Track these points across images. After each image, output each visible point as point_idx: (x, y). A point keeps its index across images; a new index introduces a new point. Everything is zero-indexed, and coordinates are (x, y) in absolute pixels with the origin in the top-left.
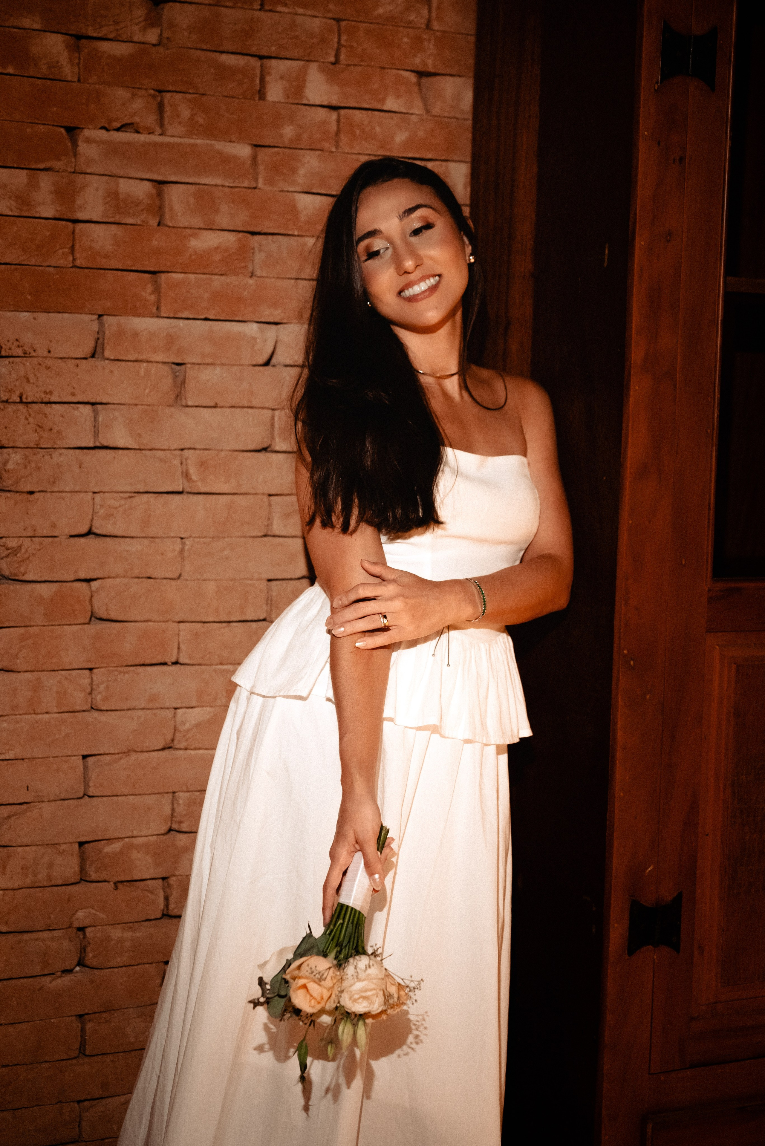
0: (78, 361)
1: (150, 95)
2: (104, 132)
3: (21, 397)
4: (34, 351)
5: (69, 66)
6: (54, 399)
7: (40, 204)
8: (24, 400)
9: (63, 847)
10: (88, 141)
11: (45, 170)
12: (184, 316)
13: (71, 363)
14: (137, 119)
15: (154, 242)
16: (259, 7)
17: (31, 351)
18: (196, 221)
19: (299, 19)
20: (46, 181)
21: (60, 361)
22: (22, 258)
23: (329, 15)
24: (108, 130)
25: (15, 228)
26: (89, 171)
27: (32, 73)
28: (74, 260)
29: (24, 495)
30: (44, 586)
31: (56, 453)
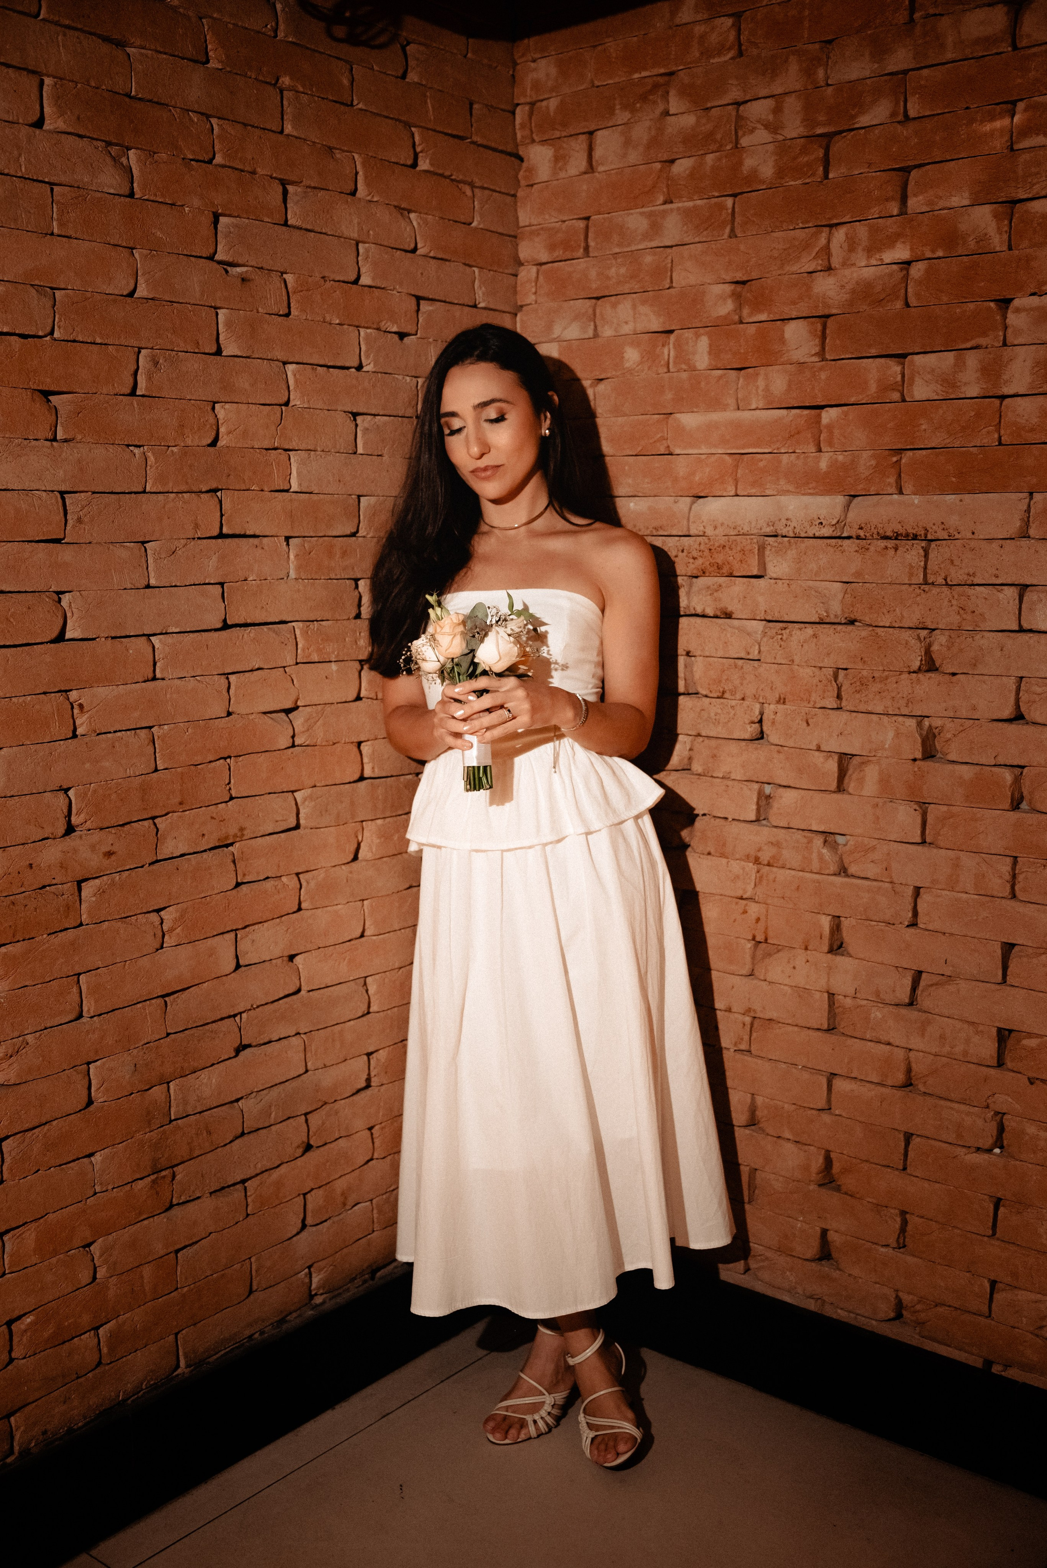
0: (1004, 542)
2: (1035, 298)
3: (945, 580)
4: (960, 533)
5: (997, 236)
6: (977, 581)
7: (965, 384)
8: (949, 582)
10: (1017, 310)
11: (974, 348)
13: (995, 545)
17: (956, 533)
20: (972, 360)
21: (984, 542)
22: (948, 441)
24: (1039, 296)
25: (942, 412)
26: (1016, 342)
27: (960, 252)
28: (1000, 437)
29: (947, 677)
30: (965, 768)
31: (978, 637)
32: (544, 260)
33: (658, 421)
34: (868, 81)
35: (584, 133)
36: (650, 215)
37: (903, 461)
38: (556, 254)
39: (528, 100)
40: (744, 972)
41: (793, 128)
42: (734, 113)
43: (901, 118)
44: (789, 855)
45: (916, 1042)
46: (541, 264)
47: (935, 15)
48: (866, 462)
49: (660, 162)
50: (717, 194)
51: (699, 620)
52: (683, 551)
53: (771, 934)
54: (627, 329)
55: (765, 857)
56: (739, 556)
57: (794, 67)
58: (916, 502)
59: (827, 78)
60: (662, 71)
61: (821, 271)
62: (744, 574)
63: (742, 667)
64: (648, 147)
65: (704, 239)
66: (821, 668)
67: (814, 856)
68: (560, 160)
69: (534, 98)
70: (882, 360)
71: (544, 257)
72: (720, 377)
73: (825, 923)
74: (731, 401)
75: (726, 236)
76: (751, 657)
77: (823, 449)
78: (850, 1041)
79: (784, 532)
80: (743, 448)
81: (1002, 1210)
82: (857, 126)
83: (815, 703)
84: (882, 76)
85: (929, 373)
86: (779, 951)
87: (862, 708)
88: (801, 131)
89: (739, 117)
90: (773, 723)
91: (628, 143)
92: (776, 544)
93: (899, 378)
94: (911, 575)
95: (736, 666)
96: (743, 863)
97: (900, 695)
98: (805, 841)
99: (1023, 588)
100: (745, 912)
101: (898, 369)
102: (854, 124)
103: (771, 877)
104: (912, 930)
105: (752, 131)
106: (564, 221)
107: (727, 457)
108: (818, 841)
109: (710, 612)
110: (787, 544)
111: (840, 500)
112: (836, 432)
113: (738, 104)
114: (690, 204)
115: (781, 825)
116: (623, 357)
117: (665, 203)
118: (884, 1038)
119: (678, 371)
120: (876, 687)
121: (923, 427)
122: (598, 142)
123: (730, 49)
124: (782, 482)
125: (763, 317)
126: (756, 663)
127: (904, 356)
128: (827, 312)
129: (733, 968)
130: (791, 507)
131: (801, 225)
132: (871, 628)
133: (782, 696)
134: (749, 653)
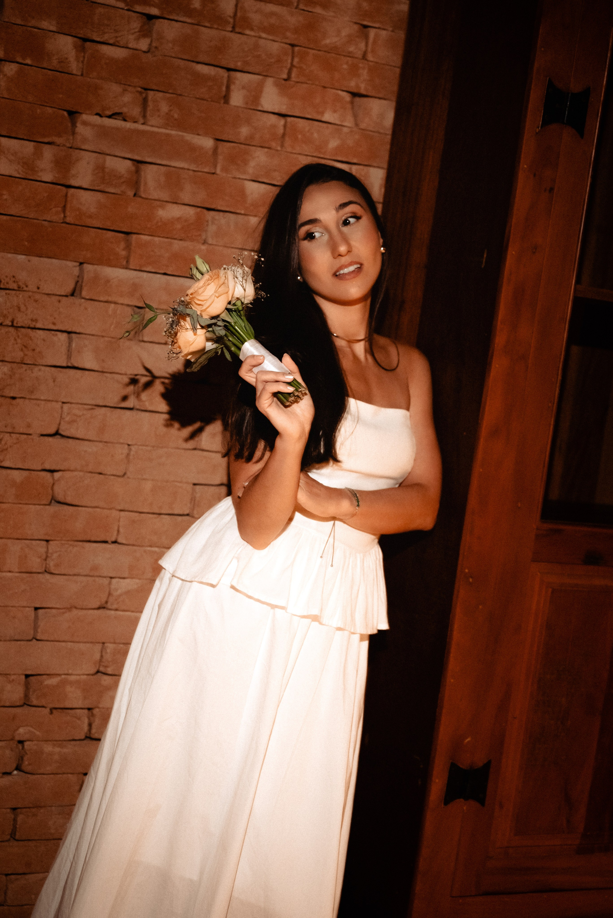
0: (60, 298)
1: (137, 91)
2: (97, 117)
3: (12, 322)
4: (27, 286)
5: (75, 62)
6: (39, 325)
7: (42, 170)
8: (15, 324)
9: (13, 677)
10: (85, 123)
11: (49, 143)
12: (148, 269)
13: (55, 299)
14: (125, 110)
15: (130, 209)
16: (231, 29)
17: (24, 286)
18: (164, 195)
19: (262, 42)
20: (48, 152)
21: (46, 296)
22: (24, 212)
23: (284, 41)
24: (101, 116)
25: (20, 188)
26: (83, 147)
27: (45, 65)
28: (64, 217)
30: (16, 472)
31: (36, 369)
85: (12, 155)
121: (5, 197)
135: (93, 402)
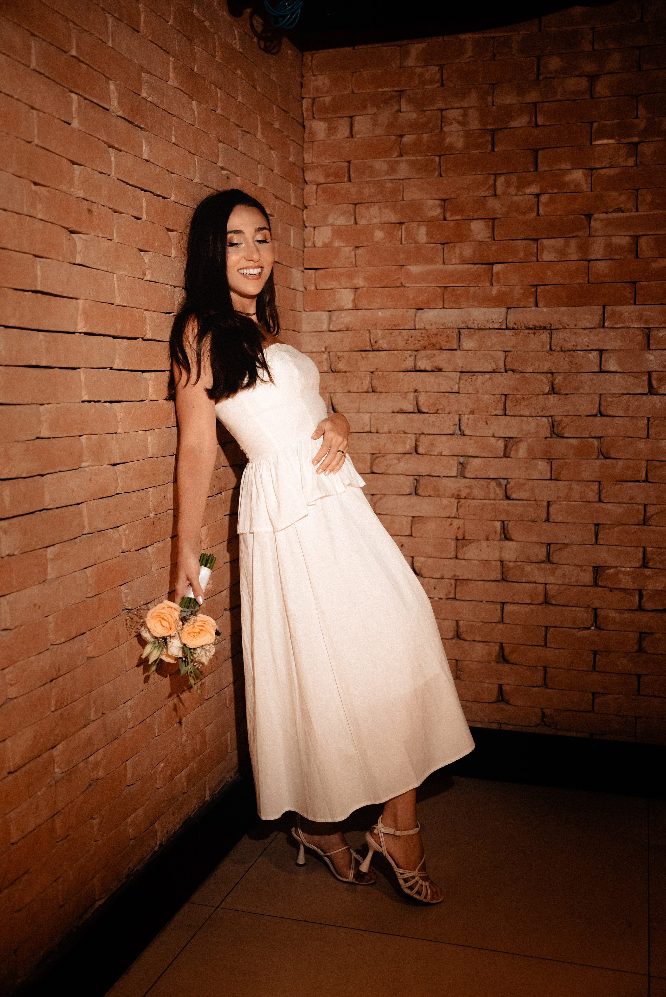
0: (591, 330)
1: (631, 192)
2: (605, 215)
3: (561, 348)
4: (569, 326)
5: (586, 184)
6: (578, 348)
7: (570, 254)
8: (564, 350)
9: (584, 568)
10: (596, 220)
11: (574, 237)
12: (648, 303)
13: (587, 331)
14: (622, 206)
17: (566, 326)
18: (655, 254)
20: (573, 243)
21: (582, 330)
22: (561, 281)
24: (607, 213)
25: (559, 267)
26: (596, 235)
27: (566, 191)
28: (589, 280)
29: (563, 396)
30: (573, 440)
31: (579, 375)
32: (322, 182)
33: (396, 269)
34: (516, 106)
35: (347, 117)
36: (389, 162)
37: (538, 291)
38: (330, 179)
39: (311, 96)
40: (451, 556)
41: (474, 124)
42: (440, 114)
43: (533, 125)
44: (476, 492)
45: (550, 580)
46: (318, 184)
47: (550, 78)
48: (518, 291)
49: (395, 135)
50: (430, 154)
51: (422, 374)
52: (412, 337)
53: (466, 534)
54: (376, 221)
55: (463, 494)
56: (445, 339)
57: (474, 95)
58: (545, 310)
59: (493, 102)
60: (396, 89)
61: (491, 196)
62: (448, 348)
63: (448, 397)
64: (388, 127)
65: (422, 177)
66: (494, 395)
67: (492, 492)
68: (331, 130)
69: (315, 95)
70: (527, 241)
71: (322, 180)
72: (433, 248)
73: (498, 525)
74: (441, 261)
75: (436, 175)
76: (453, 391)
77: (494, 285)
78: (513, 584)
79: (472, 326)
80: (447, 284)
81: (598, 657)
82: (510, 126)
83: (491, 412)
84: (523, 104)
85: (552, 248)
86: (471, 543)
87: (517, 413)
88: (479, 126)
89: (442, 117)
90: (467, 424)
91: (375, 124)
92: (467, 333)
93: (535, 250)
94: (543, 346)
95: (445, 396)
96: (449, 499)
97: (539, 406)
98: (486, 484)
99: (601, 351)
100: (451, 524)
101: (535, 246)
102: (508, 125)
103: (467, 504)
104: (547, 523)
105: (450, 124)
106: (334, 162)
107: (437, 288)
108: (493, 483)
109: (429, 368)
110: (474, 332)
111: (504, 310)
112: (501, 276)
113: (442, 110)
114: (414, 158)
115: (472, 477)
116: (374, 236)
117: (398, 156)
118: (533, 580)
119: (408, 243)
120: (526, 403)
121: (548, 274)
122: (356, 122)
123: (437, 82)
124: (471, 301)
125: (458, 217)
126: (457, 395)
127: (536, 240)
128: (495, 216)
129: (444, 555)
130: (476, 314)
131: (479, 173)
132: (521, 374)
133: (472, 410)
134: (452, 389)
135: (620, 392)
